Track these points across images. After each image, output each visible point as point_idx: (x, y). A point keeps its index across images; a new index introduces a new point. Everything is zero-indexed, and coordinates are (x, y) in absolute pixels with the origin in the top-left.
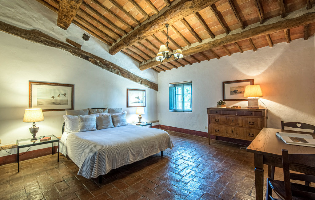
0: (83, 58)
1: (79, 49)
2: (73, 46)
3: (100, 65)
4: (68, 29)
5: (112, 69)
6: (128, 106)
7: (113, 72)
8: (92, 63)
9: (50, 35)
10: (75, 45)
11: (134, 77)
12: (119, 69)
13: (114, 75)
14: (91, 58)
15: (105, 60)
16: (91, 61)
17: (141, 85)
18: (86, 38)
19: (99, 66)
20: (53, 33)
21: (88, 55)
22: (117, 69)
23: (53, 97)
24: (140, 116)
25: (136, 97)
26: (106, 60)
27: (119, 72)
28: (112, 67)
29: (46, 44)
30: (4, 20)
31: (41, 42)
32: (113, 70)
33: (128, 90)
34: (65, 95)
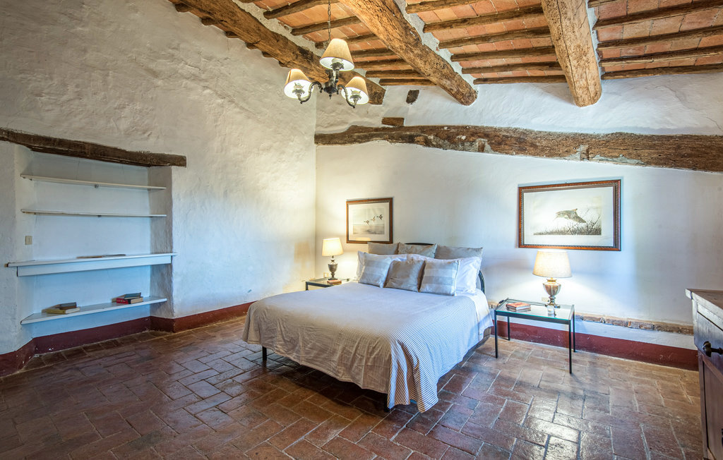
0: (406, 142)
1: (402, 127)
2: (391, 127)
3: (434, 143)
4: (384, 100)
5: (463, 144)
6: (521, 244)
7: (468, 150)
8: (421, 146)
9: (365, 125)
10: (394, 122)
11: (544, 143)
12: (486, 135)
13: (472, 156)
14: (418, 136)
15: (446, 128)
16: (418, 141)
17: (586, 162)
18: (412, 98)
19: (434, 146)
20: (367, 120)
21: (413, 133)
22: (480, 137)
23: (368, 222)
24: (551, 284)
25: (560, 214)
26: (449, 127)
27: (486, 144)
28: (464, 138)
29: (360, 142)
30: (330, 131)
31: (355, 141)
32: (467, 144)
33: (522, 190)
34: (381, 217)
